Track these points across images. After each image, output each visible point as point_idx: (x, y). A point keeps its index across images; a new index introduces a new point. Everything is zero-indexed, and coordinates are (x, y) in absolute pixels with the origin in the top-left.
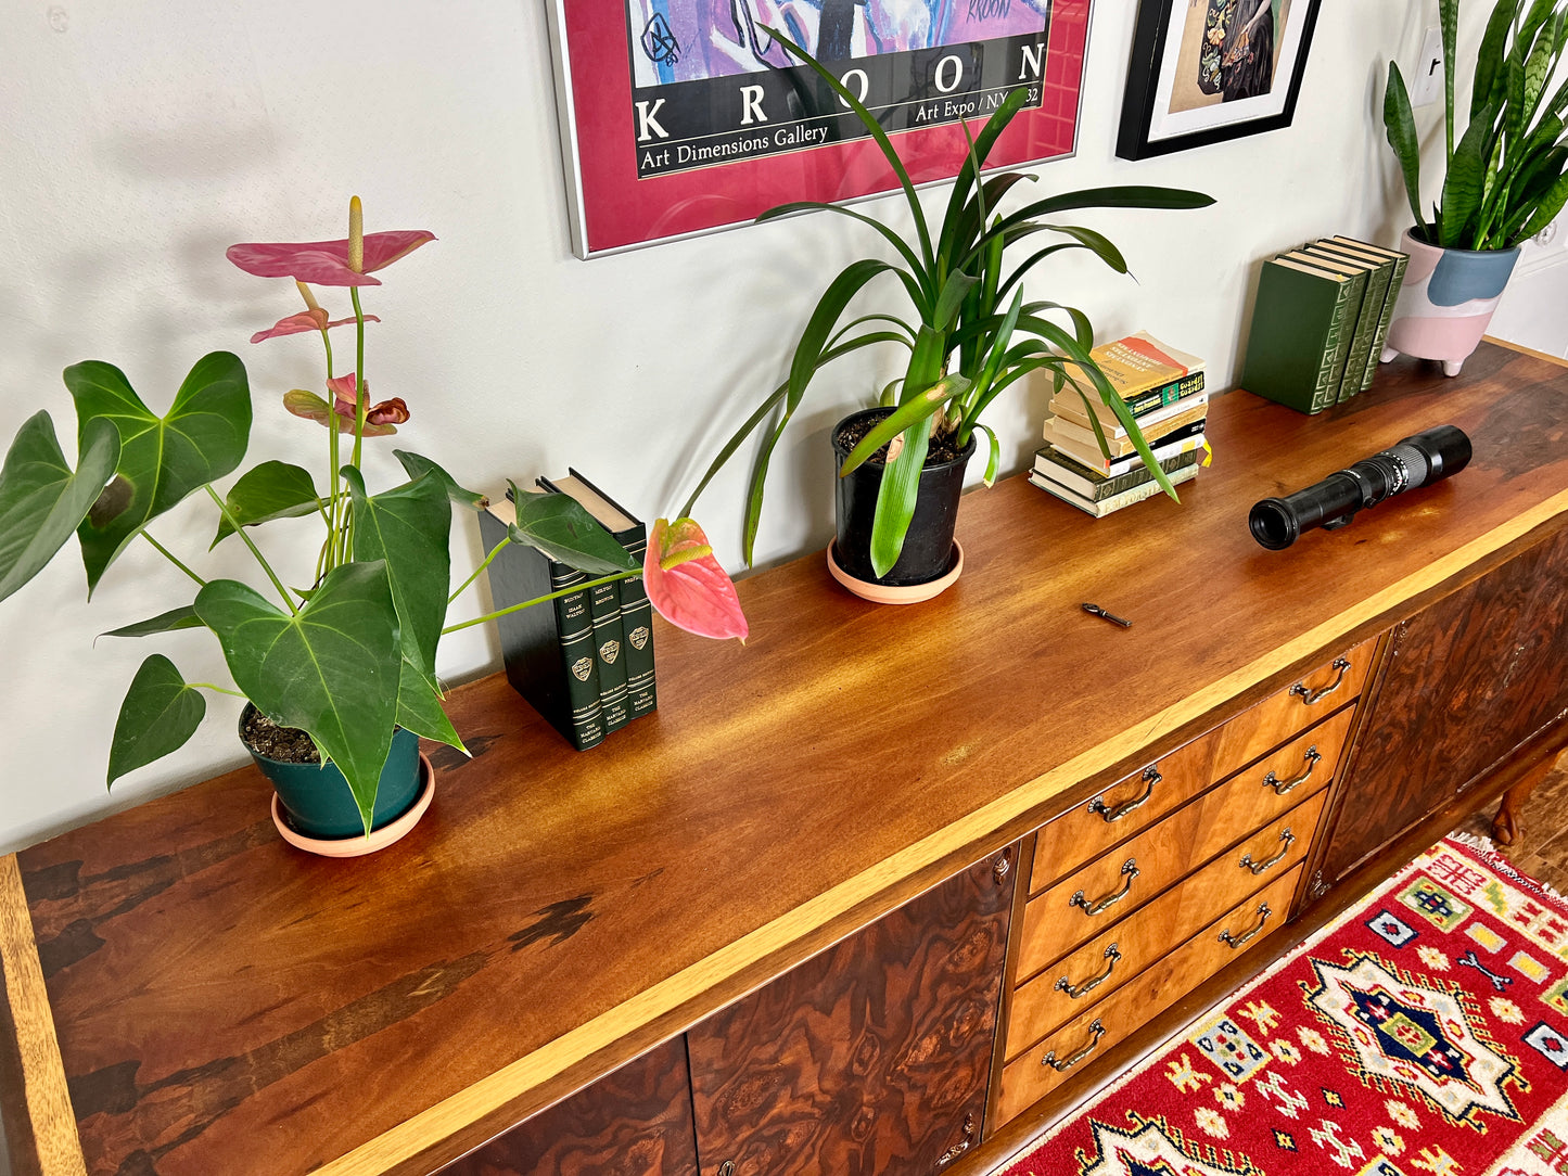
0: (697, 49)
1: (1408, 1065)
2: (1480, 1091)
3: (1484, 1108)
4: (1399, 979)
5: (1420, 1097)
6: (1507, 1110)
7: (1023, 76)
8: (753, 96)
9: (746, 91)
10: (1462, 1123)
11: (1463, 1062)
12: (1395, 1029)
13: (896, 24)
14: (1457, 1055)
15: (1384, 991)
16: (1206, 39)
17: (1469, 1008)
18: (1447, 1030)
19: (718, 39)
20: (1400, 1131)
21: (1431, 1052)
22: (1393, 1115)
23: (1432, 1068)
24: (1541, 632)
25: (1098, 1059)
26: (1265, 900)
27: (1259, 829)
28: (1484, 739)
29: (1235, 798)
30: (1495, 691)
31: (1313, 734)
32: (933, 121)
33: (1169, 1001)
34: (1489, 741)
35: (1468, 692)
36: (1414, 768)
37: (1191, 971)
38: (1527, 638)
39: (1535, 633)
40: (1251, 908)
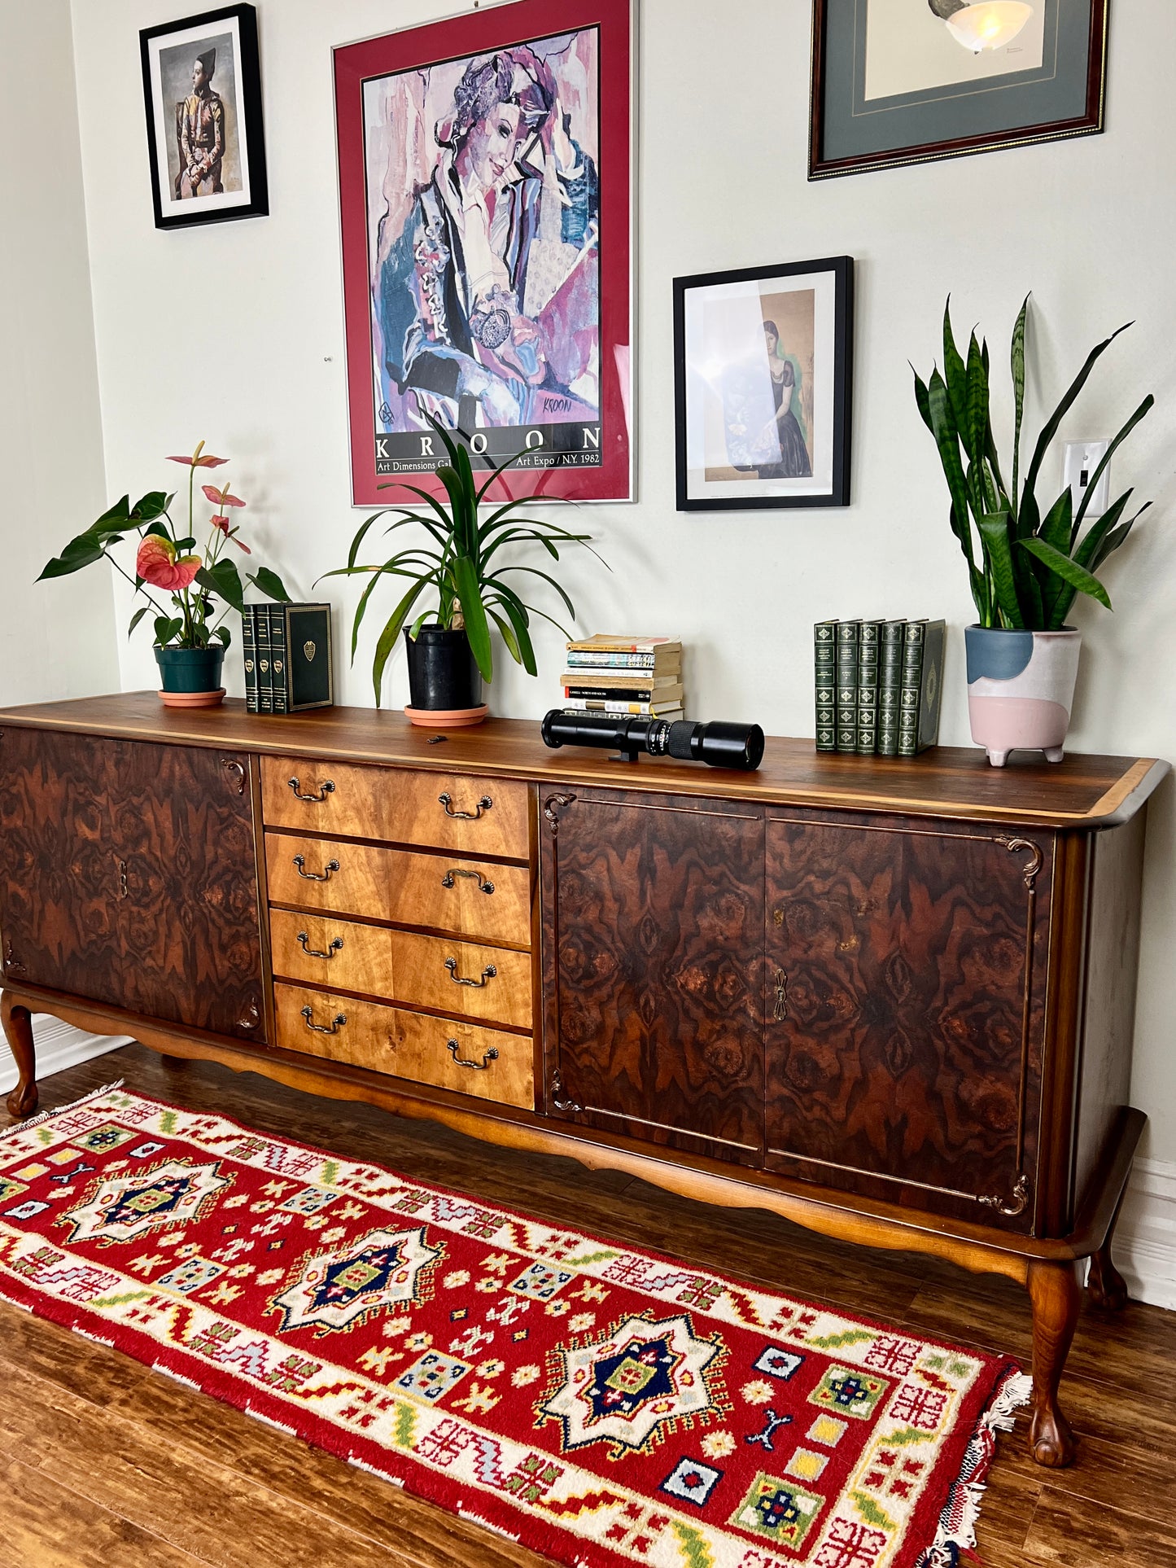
0: (401, 418)
1: (589, 1376)
2: (586, 1425)
3: (565, 1425)
4: (706, 1369)
5: (553, 1386)
6: (572, 1442)
7: (586, 446)
8: (427, 442)
9: (423, 439)
10: (538, 1413)
11: (618, 1413)
12: (632, 1368)
13: (500, 411)
14: (625, 1409)
15: (679, 1359)
16: (728, 431)
17: (700, 1416)
18: (657, 1402)
19: (410, 414)
20: (506, 1375)
21: (618, 1392)
22: (521, 1370)
23: (595, 1392)
24: (817, 974)
25: (351, 1066)
26: (494, 1046)
27: (457, 937)
28: (786, 1092)
29: (417, 876)
30: (762, 1014)
31: (484, 867)
32: (527, 466)
33: (412, 1073)
34: (799, 1104)
35: (706, 976)
36: (655, 1032)
37: (426, 1055)
38: (788, 963)
39: (806, 966)
40: (479, 1041)
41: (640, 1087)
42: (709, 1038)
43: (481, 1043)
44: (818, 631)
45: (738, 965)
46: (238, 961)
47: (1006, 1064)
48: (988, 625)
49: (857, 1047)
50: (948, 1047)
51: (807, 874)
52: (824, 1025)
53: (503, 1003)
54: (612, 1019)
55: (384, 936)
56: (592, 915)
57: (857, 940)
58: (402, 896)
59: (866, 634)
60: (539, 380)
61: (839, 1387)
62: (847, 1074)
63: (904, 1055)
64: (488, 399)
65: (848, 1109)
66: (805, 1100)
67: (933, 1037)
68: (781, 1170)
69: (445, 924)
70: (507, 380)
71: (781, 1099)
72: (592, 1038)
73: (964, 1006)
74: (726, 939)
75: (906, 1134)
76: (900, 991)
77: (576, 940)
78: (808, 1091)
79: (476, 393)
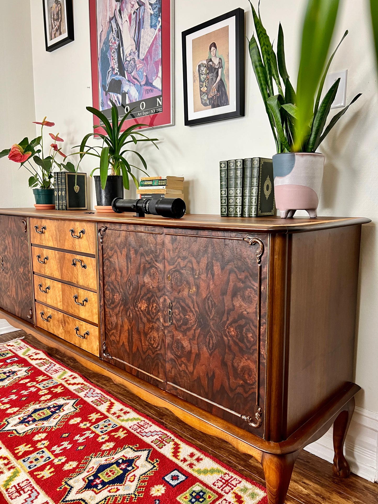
0: (106, 104)
1: (95, 470)
2: (78, 492)
3: (69, 491)
4: (143, 476)
5: (78, 472)
6: (67, 499)
7: (158, 105)
10: (63, 483)
11: (95, 489)
12: (114, 470)
13: (133, 97)
14: (99, 488)
15: (135, 469)
16: (201, 91)
17: (127, 498)
18: (113, 487)
19: (108, 103)
20: (63, 464)
21: (101, 480)
22: (71, 463)
23: (92, 478)
24: (183, 304)
25: (53, 334)
26: (88, 330)
27: (77, 286)
28: (173, 357)
29: (67, 262)
30: (165, 322)
31: (84, 258)
32: (141, 116)
33: (68, 339)
34: (177, 363)
35: (147, 304)
36: (132, 327)
37: (71, 332)
38: (172, 298)
39: (178, 300)
40: (85, 327)
41: (128, 350)
42: (148, 331)
43: (85, 329)
44: (221, 164)
45: (157, 299)
46: (27, 294)
47: (251, 351)
48: (280, 153)
49: (196, 338)
50: (229, 340)
51: (178, 258)
52: (185, 327)
53: (90, 314)
54: (120, 322)
55: (60, 285)
56: (113, 277)
57: (195, 288)
58: (64, 270)
59: (239, 164)
60: (143, 83)
61: (194, 494)
62: (193, 351)
63: (213, 343)
64: (130, 93)
65: (194, 367)
66: (179, 361)
67: (224, 336)
68: (172, 392)
69: (74, 281)
70: (135, 84)
71: (172, 360)
72: (114, 329)
73: (235, 321)
74: (153, 288)
75: (215, 380)
76: (211, 313)
77: (109, 288)
78: (180, 357)
79: (126, 91)
